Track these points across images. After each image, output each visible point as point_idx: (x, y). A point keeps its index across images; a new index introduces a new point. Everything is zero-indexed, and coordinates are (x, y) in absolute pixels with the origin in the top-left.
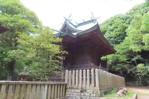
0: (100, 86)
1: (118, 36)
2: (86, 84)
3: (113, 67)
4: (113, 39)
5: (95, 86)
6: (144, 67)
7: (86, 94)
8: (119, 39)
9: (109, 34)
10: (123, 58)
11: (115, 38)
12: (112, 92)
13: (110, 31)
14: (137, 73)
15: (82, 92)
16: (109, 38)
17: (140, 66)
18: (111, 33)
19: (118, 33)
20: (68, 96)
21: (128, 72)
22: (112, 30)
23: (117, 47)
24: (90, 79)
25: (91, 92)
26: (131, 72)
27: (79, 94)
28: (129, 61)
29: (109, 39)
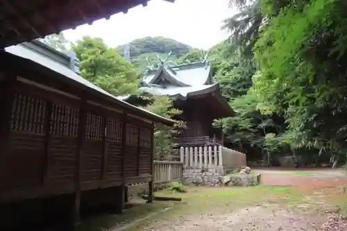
0: (223, 165)
1: (238, 82)
2: (208, 163)
3: (228, 137)
4: (228, 86)
5: (218, 164)
6: (275, 139)
7: (208, 173)
8: (239, 88)
9: (224, 77)
10: (246, 124)
11: (233, 85)
12: (234, 171)
13: (225, 69)
14: (266, 147)
15: (203, 171)
16: (223, 83)
17: (270, 136)
18: (227, 74)
19: (239, 76)
20: (186, 176)
21: (252, 145)
22: (228, 69)
23: (235, 104)
24: (213, 158)
25: (214, 171)
26: (255, 145)
27: (200, 174)
28: (254, 128)
29: (223, 86)
